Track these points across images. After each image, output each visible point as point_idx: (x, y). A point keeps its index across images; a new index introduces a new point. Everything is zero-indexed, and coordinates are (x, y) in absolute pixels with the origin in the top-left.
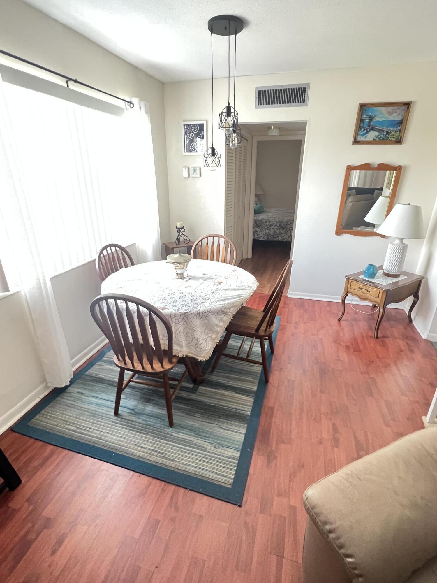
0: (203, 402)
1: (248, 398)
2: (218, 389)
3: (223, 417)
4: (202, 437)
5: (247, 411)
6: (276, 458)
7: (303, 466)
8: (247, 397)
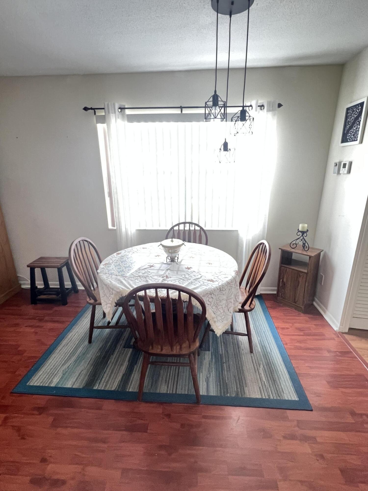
0: (113, 354)
1: (116, 386)
2: (129, 361)
3: (94, 370)
4: (76, 361)
5: (98, 386)
6: (40, 414)
7: (23, 438)
8: (117, 384)
